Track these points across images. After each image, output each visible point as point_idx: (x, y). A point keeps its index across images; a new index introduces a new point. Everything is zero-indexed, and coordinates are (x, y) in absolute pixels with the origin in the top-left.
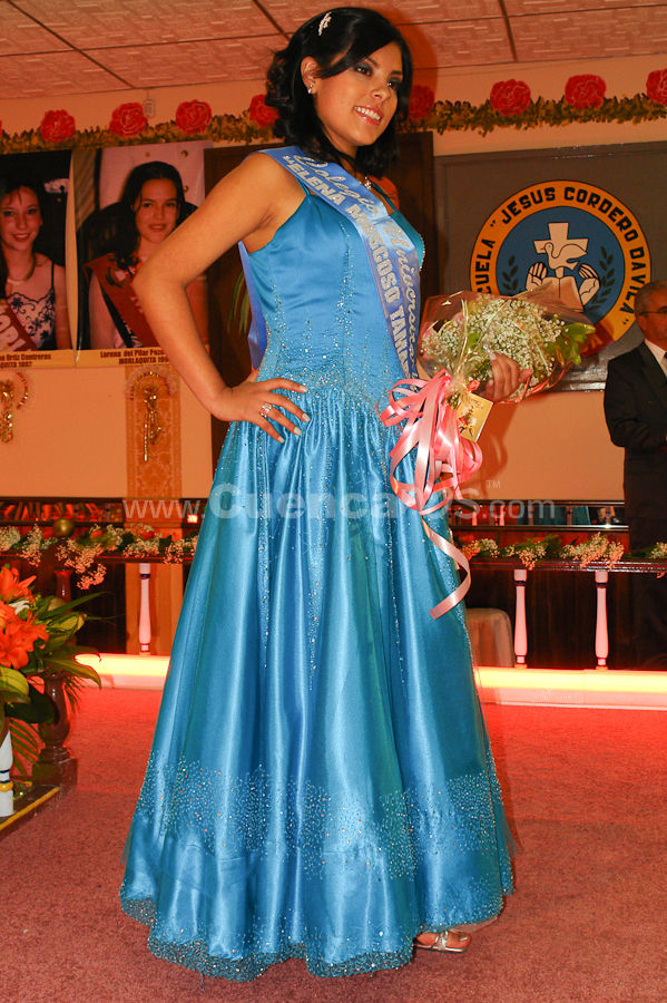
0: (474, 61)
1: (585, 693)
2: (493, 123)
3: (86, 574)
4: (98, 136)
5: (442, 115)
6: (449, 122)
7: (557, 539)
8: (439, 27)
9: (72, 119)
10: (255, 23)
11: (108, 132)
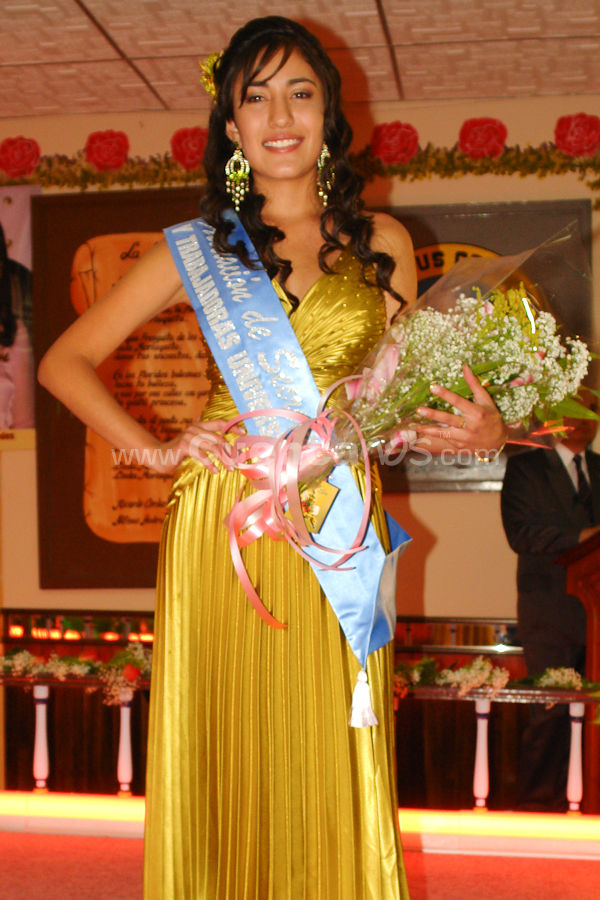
1: (461, 837)
7: (433, 664)
10: (93, 46)
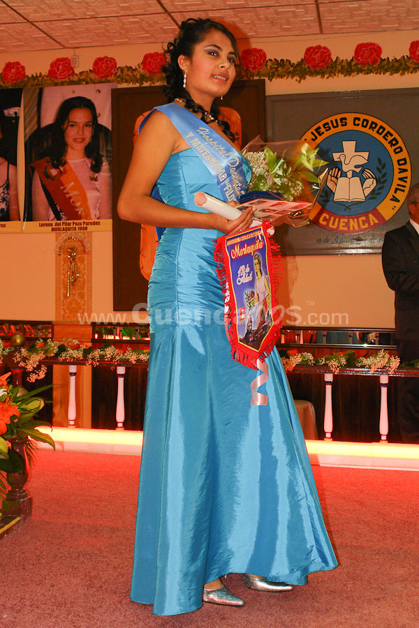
0: (293, 33)
1: (373, 458)
2: (306, 74)
3: (33, 372)
4: (40, 79)
5: (271, 68)
6: (276, 73)
7: (354, 353)
8: (272, 10)
9: (23, 68)
10: (150, 5)
11: (48, 76)
